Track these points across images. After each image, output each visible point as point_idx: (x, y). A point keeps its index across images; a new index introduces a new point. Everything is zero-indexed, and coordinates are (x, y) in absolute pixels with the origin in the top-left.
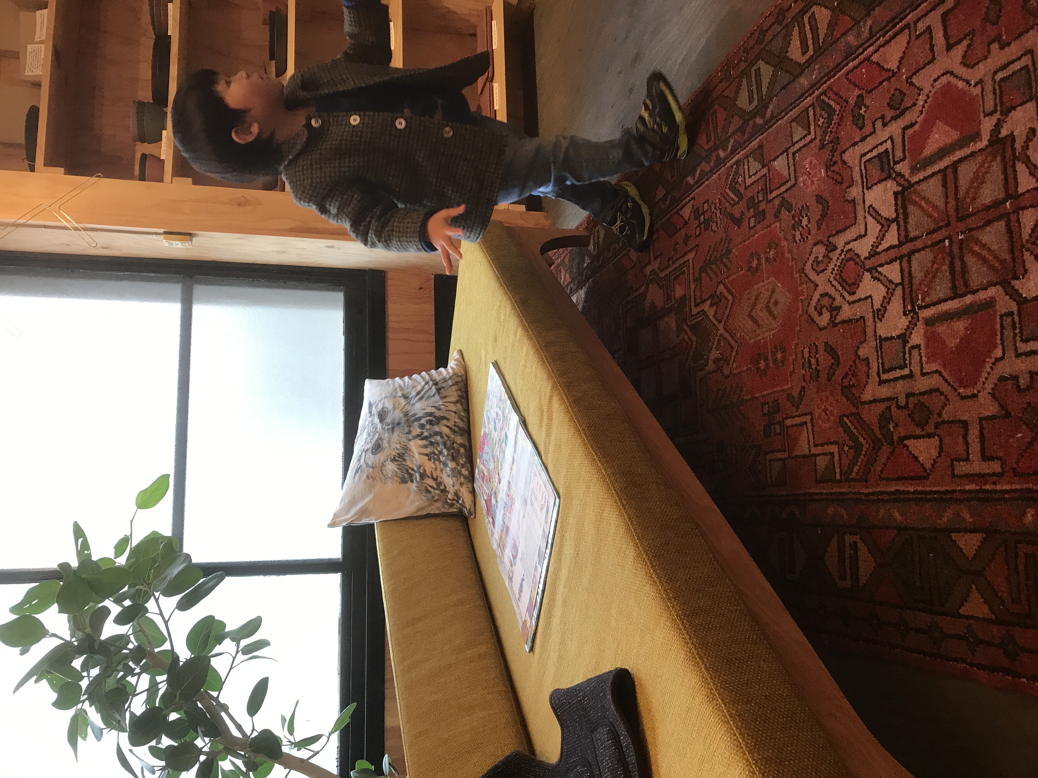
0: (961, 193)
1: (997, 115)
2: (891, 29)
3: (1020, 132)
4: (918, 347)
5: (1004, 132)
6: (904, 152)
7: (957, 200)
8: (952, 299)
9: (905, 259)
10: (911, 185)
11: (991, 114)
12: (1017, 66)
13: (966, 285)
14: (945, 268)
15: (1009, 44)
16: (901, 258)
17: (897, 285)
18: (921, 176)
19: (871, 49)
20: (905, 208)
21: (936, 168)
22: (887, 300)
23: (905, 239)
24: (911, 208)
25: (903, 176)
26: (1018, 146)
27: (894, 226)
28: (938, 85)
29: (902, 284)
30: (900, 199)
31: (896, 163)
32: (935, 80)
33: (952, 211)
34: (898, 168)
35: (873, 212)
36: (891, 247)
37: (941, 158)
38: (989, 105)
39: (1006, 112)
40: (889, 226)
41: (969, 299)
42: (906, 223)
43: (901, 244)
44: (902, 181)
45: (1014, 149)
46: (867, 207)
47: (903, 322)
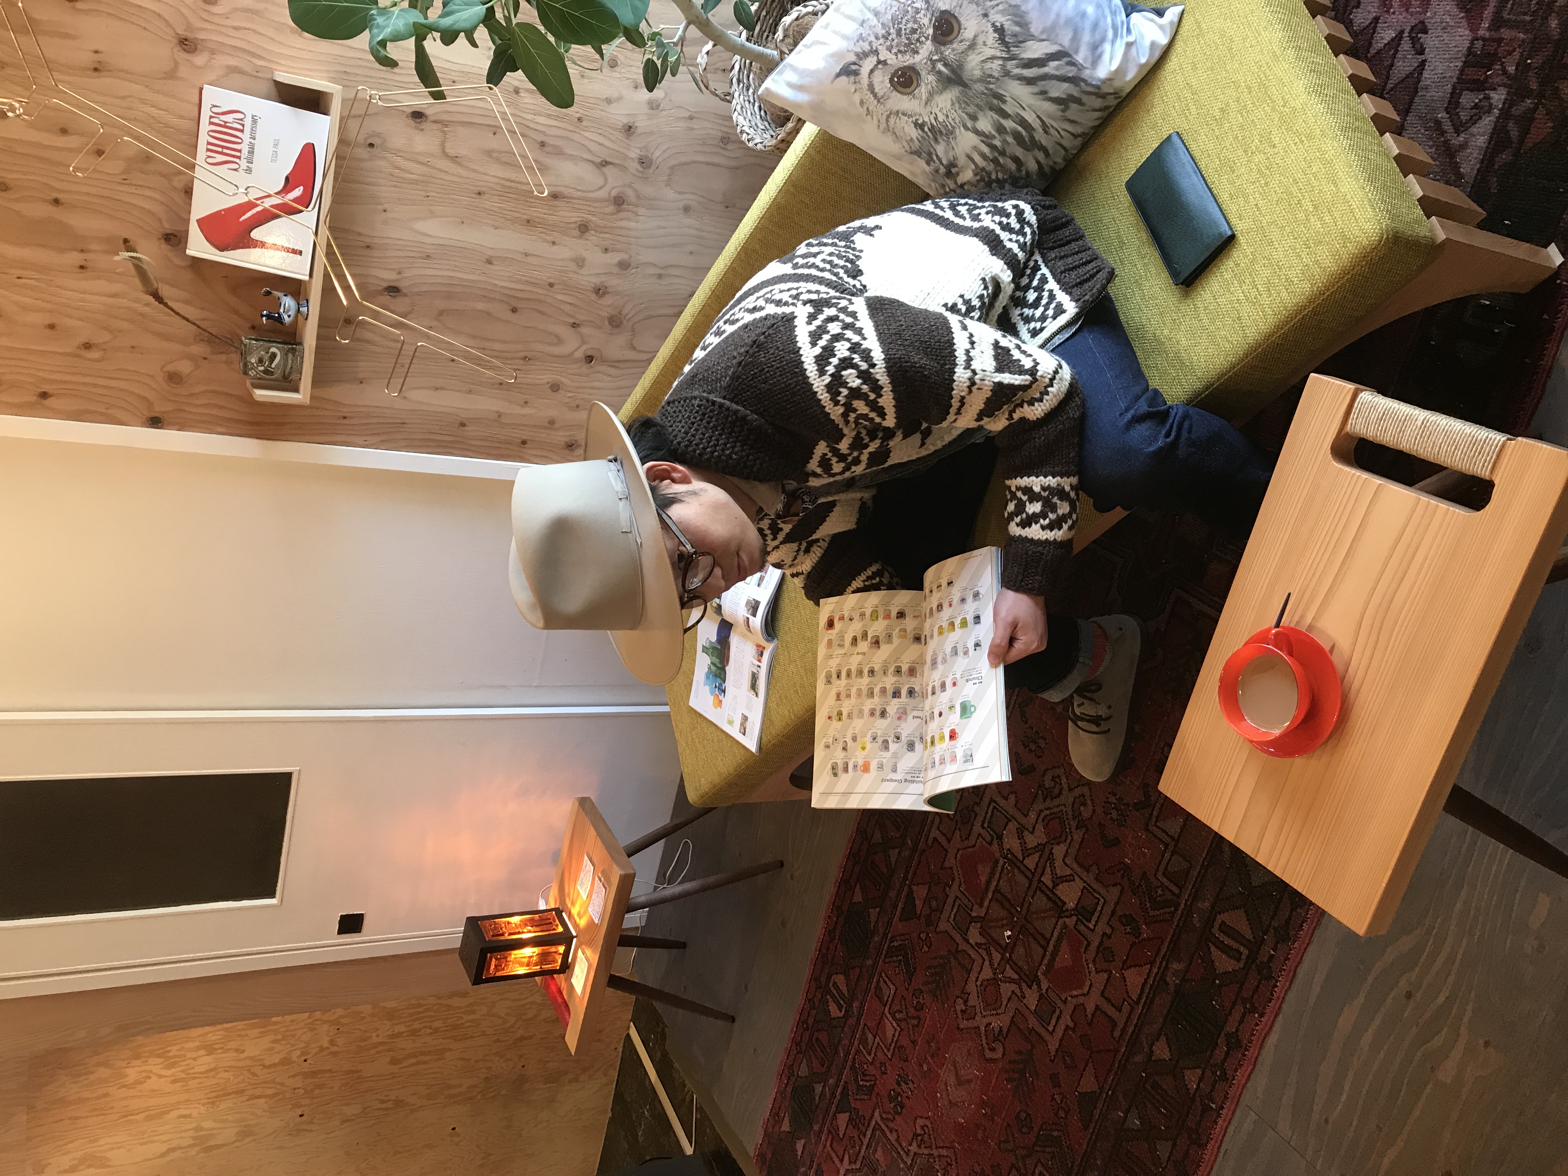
0: (1031, 940)
1: (1044, 991)
2: (1149, 993)
3: (1027, 992)
4: (990, 844)
5: (1035, 987)
6: (1079, 931)
7: (1031, 934)
8: (997, 886)
9: (1030, 876)
10: (1060, 917)
11: (1047, 990)
12: (1053, 1022)
13: (997, 900)
14: (1010, 897)
15: (1065, 1030)
16: (1033, 874)
17: (1024, 858)
18: (1058, 927)
19: (1155, 970)
20: (1054, 902)
21: (1054, 939)
22: (1023, 844)
23: (1040, 887)
24: (1050, 905)
25: (1067, 917)
26: (1024, 985)
27: (1050, 884)
28: (1088, 984)
29: (1022, 862)
30: (1060, 904)
31: (1078, 920)
32: (1091, 985)
33: (1028, 926)
34: (1074, 918)
35: (1069, 879)
36: (1043, 873)
37: (1054, 947)
38: (1050, 993)
39: (1041, 996)
40: (1053, 882)
41: (990, 895)
42: (1047, 895)
43: (1040, 881)
44: (1066, 914)
45: (1025, 982)
46: (1076, 877)
47: (1006, 846)
